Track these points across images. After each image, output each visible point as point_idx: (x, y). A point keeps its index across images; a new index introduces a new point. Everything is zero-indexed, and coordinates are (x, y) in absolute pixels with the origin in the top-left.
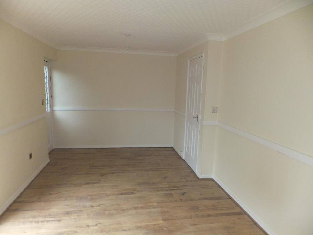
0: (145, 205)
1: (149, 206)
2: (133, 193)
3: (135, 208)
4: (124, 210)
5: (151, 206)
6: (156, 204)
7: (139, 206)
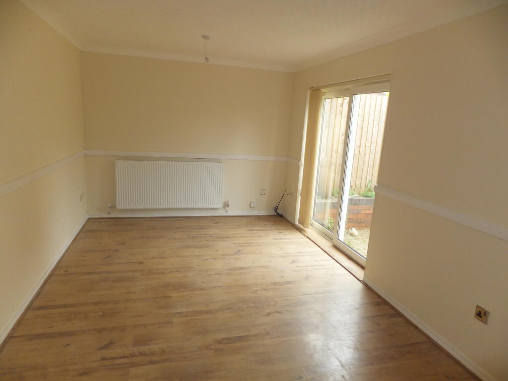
0: (194, 317)
1: (187, 316)
2: (220, 342)
3: (210, 312)
4: (227, 309)
5: (184, 317)
6: (175, 320)
7: (204, 316)
